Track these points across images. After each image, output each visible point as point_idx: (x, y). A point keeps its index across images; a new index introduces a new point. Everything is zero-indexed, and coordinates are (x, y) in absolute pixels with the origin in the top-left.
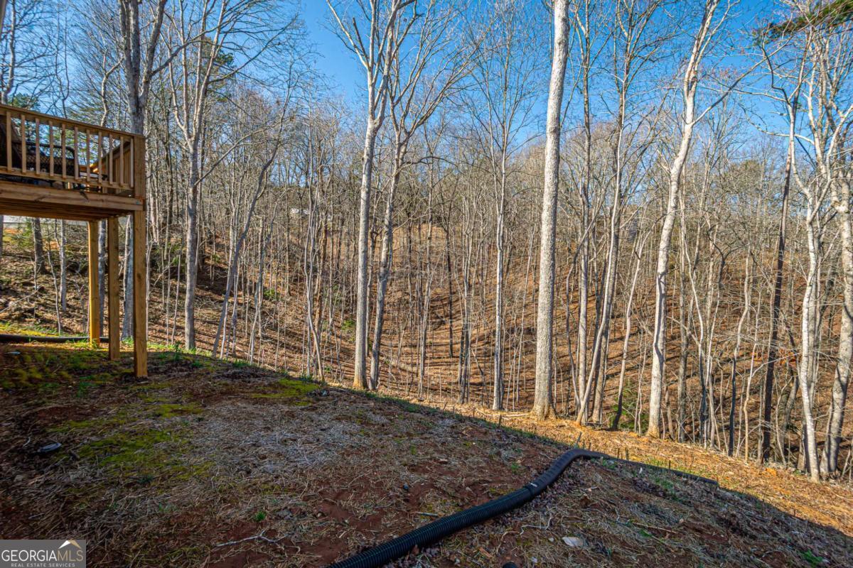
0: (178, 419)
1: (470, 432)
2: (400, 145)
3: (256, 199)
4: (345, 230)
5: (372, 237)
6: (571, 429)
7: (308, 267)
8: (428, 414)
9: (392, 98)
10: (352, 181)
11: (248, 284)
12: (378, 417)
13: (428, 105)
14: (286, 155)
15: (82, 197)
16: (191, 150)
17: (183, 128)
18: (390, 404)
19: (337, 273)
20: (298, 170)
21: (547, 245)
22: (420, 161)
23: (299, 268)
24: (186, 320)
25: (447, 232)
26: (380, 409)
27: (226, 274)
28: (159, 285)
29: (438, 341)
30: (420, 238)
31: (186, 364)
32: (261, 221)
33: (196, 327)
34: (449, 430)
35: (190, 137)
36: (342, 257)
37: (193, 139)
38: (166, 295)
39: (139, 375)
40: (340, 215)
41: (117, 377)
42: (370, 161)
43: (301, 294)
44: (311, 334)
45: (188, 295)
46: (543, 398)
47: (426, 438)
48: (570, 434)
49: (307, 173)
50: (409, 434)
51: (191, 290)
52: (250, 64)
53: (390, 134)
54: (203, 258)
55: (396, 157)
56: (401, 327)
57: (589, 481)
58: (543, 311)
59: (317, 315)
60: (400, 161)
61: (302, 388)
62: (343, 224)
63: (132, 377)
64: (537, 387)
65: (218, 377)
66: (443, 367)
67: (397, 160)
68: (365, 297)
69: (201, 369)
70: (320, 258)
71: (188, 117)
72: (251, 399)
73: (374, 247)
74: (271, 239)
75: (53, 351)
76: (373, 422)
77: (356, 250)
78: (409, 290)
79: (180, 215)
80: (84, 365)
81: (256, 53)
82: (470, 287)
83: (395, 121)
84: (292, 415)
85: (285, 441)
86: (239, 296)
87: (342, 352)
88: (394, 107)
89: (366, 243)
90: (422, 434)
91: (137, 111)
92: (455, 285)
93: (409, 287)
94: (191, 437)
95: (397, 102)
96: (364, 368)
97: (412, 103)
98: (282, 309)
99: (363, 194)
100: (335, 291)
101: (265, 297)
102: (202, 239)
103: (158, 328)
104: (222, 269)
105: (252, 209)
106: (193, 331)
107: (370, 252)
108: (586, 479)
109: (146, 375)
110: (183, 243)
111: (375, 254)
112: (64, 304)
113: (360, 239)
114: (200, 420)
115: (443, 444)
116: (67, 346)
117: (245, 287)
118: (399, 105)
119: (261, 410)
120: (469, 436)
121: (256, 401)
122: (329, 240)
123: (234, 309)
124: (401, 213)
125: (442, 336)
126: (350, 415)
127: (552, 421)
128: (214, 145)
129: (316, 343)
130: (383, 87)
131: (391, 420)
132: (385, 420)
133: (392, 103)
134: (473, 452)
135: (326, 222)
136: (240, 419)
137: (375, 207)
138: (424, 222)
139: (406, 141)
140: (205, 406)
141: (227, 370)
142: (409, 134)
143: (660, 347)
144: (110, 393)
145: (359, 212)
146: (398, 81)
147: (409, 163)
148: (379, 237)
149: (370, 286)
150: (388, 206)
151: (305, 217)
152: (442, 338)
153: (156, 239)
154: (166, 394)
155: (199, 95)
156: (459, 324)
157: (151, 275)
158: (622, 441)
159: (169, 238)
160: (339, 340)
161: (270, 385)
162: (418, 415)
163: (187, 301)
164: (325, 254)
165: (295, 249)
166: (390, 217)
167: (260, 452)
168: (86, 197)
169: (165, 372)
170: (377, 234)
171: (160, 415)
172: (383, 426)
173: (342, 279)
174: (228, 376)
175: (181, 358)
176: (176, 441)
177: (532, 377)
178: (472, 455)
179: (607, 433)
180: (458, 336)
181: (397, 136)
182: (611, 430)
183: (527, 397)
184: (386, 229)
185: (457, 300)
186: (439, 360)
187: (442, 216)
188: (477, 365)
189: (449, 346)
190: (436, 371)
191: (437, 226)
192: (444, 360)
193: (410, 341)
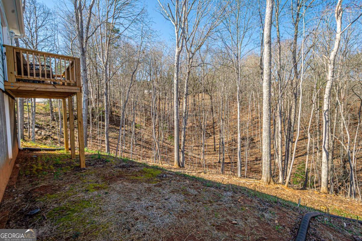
0: (96, 193)
1: (243, 200)
2: (190, 59)
3: (130, 87)
4: (167, 98)
5: (178, 100)
6: (283, 190)
7: (153, 114)
8: (217, 188)
9: (186, 39)
10: (169, 77)
11: (129, 122)
12: (192, 190)
13: (201, 41)
14: (142, 67)
15: (54, 87)
16: (105, 69)
17: (101, 59)
19: (164, 116)
20: (147, 74)
21: (266, 99)
22: (198, 66)
23: (149, 115)
24: (106, 138)
25: (211, 96)
26: (193, 185)
27: (120, 118)
28: (95, 124)
30: (199, 99)
31: (103, 161)
32: (133, 96)
33: (110, 140)
34: (231, 198)
35: (104, 63)
36: (166, 109)
37: (105, 64)
38: (98, 127)
39: (82, 167)
40: (165, 91)
41: (72, 168)
42: (177, 66)
43: (150, 125)
44: (155, 142)
45: (106, 128)
46: (267, 174)
47: (220, 205)
48: (283, 192)
49: (150, 75)
50: (210, 202)
51: (107, 126)
52: (126, 30)
53: (185, 55)
54: (112, 112)
55: (188, 64)
56: (192, 138)
58: (265, 131)
59: (157, 134)
60: (190, 66)
61: (154, 173)
62: (166, 95)
63: (78, 168)
64: (263, 168)
65: (116, 167)
66: (212, 156)
67: (189, 66)
69: (109, 163)
70: (157, 110)
71: (103, 55)
72: (131, 180)
73: (180, 104)
74: (137, 103)
75: (50, 155)
76: (190, 194)
78: (195, 122)
79: (102, 95)
80: (60, 162)
81: (128, 26)
82: (223, 120)
83: (187, 49)
84: (150, 189)
85: (148, 207)
86: (126, 127)
87: (168, 149)
88: (186, 42)
90: (217, 201)
91: (83, 53)
92: (215, 119)
93: (195, 121)
94: (101, 205)
95: (188, 40)
96: (179, 157)
97: (194, 41)
98: (142, 131)
99: (175, 81)
100: (164, 124)
101: (136, 127)
102: (111, 104)
103: (95, 141)
104: (118, 116)
105: (129, 91)
106: (108, 142)
108: (323, 237)
109: (85, 167)
110: (103, 106)
111: (180, 107)
112: (61, 132)
114: (106, 193)
115: (230, 208)
116: (56, 152)
117: (128, 123)
118: (188, 41)
119: (135, 186)
120: (243, 203)
121: (133, 181)
122: (161, 102)
123: (124, 133)
124: (190, 89)
126: (178, 189)
127: (272, 186)
128: (114, 66)
129: (157, 146)
130: (182, 33)
131: (199, 192)
132: (196, 192)
133: (186, 41)
134: (248, 214)
135: (159, 95)
136: (125, 193)
138: (201, 93)
139: (192, 57)
140: (109, 184)
141: (120, 163)
142: (193, 54)
143: (326, 147)
144: (68, 177)
146: (187, 31)
147: (194, 66)
148: (181, 100)
150: (185, 86)
151: (150, 94)
152: (210, 143)
153: (94, 105)
154: (93, 177)
155: (106, 46)
156: (218, 136)
157: (92, 120)
158: (311, 197)
159: (98, 105)
160: (166, 144)
161: (139, 171)
162: (212, 189)
163: (105, 130)
164: (159, 108)
165: (147, 107)
166: (187, 91)
167: (135, 215)
168: (56, 87)
169: (93, 165)
170: (181, 99)
171: (88, 191)
172: (196, 196)
173: (167, 118)
174: (120, 167)
175: (101, 157)
176: (94, 207)
177: (252, 160)
178: (249, 217)
179: (302, 191)
180: (217, 142)
181: (188, 55)
182: (301, 189)
183: (251, 169)
184: (185, 96)
185: (217, 126)
186: (209, 153)
187: (208, 89)
188: (227, 155)
189: (214, 146)
190: (208, 157)
191: (206, 94)
192: (212, 152)
193: (196, 144)
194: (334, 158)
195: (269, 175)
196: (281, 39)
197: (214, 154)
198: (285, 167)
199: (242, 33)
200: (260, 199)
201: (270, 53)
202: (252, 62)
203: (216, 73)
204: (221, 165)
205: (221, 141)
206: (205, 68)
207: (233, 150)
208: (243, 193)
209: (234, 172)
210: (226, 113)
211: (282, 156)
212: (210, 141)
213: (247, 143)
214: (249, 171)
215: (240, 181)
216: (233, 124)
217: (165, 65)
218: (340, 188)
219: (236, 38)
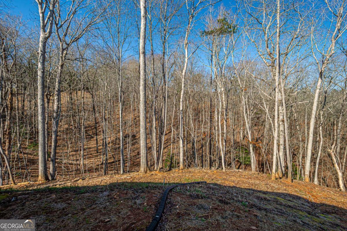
1: (119, 196)
2: (63, 50)
4: (27, 93)
5: (47, 97)
6: (156, 175)
8: (92, 191)
9: (57, 25)
10: (31, 66)
12: (59, 204)
13: (79, 33)
18: (67, 192)
19: (22, 118)
21: (143, 100)
22: (76, 60)
25: (92, 95)
26: (61, 198)
29: (90, 146)
30: (77, 97)
34: (106, 198)
36: (25, 108)
40: (23, 84)
42: (43, 55)
46: (144, 165)
47: (94, 208)
50: (82, 210)
53: (54, 44)
56: (68, 142)
57: (176, 202)
58: (142, 128)
60: (63, 58)
62: (25, 90)
64: (141, 161)
66: (94, 158)
67: (62, 57)
68: (44, 130)
70: (8, 109)
73: (48, 102)
76: (56, 210)
77: (36, 105)
82: (105, 120)
83: (59, 36)
87: (28, 162)
88: (58, 29)
89: (43, 100)
90: (91, 206)
92: (98, 119)
93: (72, 122)
95: (60, 27)
96: (46, 168)
97: (69, 30)
99: (39, 73)
100: (22, 128)
107: (46, 105)
108: (175, 202)
111: (50, 106)
113: (39, 97)
115: (105, 208)
118: (61, 29)
122: (15, 99)
124: (65, 84)
125: (92, 144)
127: (148, 174)
130: (50, 16)
131: (69, 204)
132: (64, 205)
133: (57, 27)
134: (122, 207)
137: (48, 81)
138: (79, 90)
139: (67, 48)
142: (68, 45)
143: (182, 137)
145: (37, 83)
146: (59, 16)
147: (69, 59)
148: (51, 98)
149: (47, 123)
150: (57, 81)
152: (92, 145)
156: (101, 137)
158: (174, 174)
160: (26, 155)
162: (87, 194)
164: (11, 107)
166: (59, 86)
172: (64, 209)
173: (26, 121)
177: (135, 155)
178: (122, 209)
179: (168, 172)
180: (100, 143)
181: (61, 45)
182: (169, 171)
183: (133, 163)
184: (56, 93)
185: (99, 126)
186: (91, 155)
187: (89, 87)
188: (111, 154)
189: (96, 148)
190: (90, 161)
191: (87, 92)
192: (94, 155)
193: (74, 149)
194: (188, 144)
195: (146, 166)
196: (155, 53)
197: (97, 156)
198: (158, 156)
199: (123, 38)
200: (135, 189)
201: (145, 62)
202: (132, 67)
203: (98, 71)
204: (104, 166)
205: (105, 142)
206: (85, 64)
207: (116, 149)
208: (119, 189)
209: (118, 170)
210: (110, 113)
211: (157, 148)
212: (92, 143)
213: (129, 140)
214: (132, 165)
215: (121, 178)
216: (117, 123)
217: (23, 50)
218: (191, 163)
219: (117, 41)
